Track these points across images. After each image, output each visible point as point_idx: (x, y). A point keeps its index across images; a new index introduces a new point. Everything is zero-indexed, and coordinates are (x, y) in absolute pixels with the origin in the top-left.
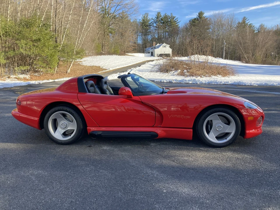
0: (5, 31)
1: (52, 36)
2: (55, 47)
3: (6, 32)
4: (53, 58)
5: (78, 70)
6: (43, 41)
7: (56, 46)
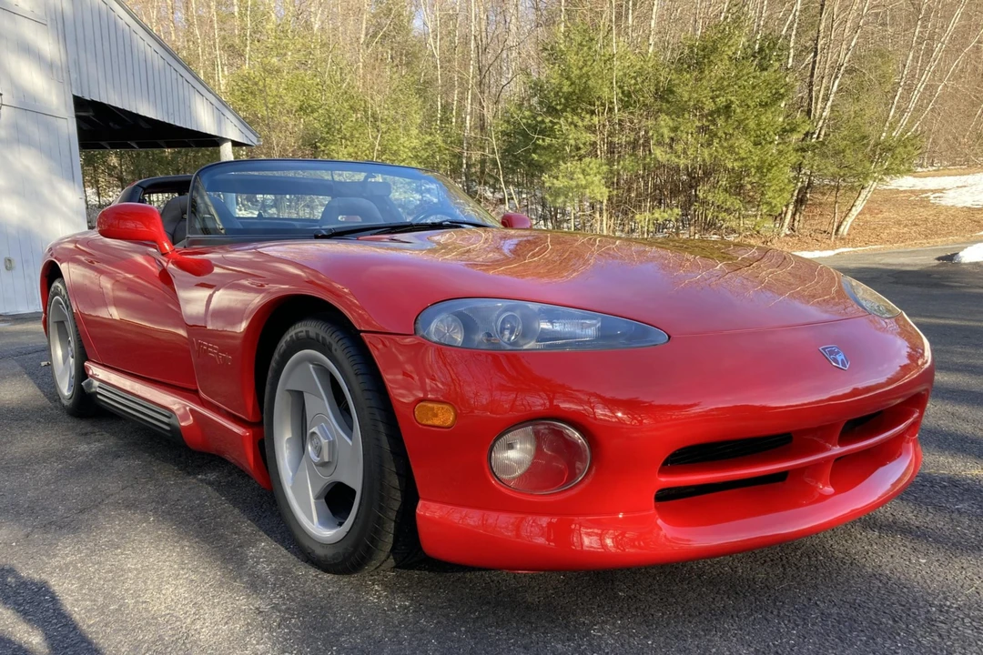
0: (623, 92)
1: (782, 91)
2: (784, 130)
3: (629, 95)
4: (770, 176)
5: (899, 223)
6: (738, 110)
7: (788, 128)
